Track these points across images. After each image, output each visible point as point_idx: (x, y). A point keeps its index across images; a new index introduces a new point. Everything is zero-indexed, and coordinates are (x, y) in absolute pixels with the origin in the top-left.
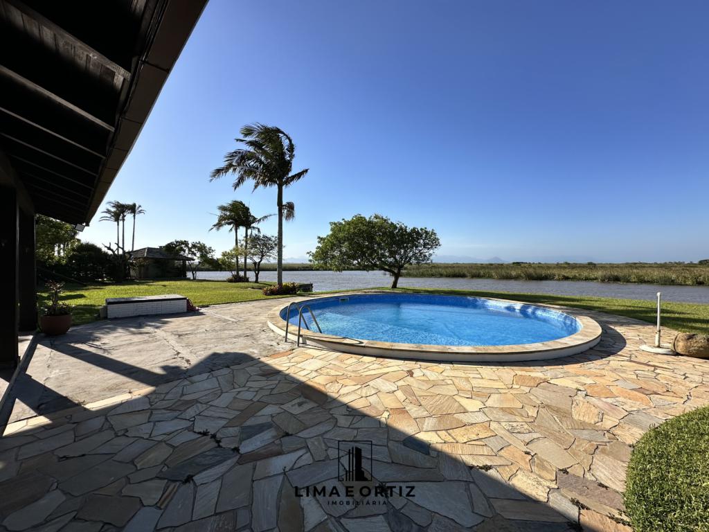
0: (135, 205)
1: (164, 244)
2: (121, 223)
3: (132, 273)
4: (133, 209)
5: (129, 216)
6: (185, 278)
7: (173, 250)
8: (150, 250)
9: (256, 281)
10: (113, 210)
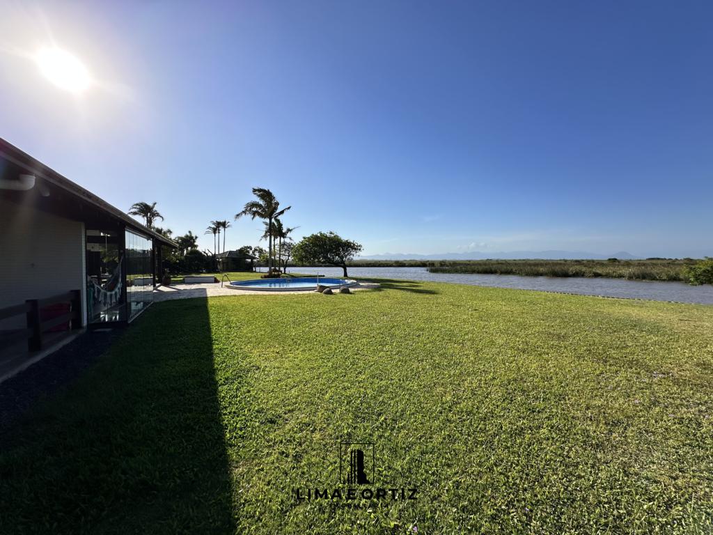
0: (225, 222)
1: (239, 248)
2: (217, 234)
3: (219, 267)
4: (224, 225)
5: (222, 229)
6: (252, 271)
7: (243, 253)
8: (231, 252)
9: (285, 273)
10: (213, 226)
